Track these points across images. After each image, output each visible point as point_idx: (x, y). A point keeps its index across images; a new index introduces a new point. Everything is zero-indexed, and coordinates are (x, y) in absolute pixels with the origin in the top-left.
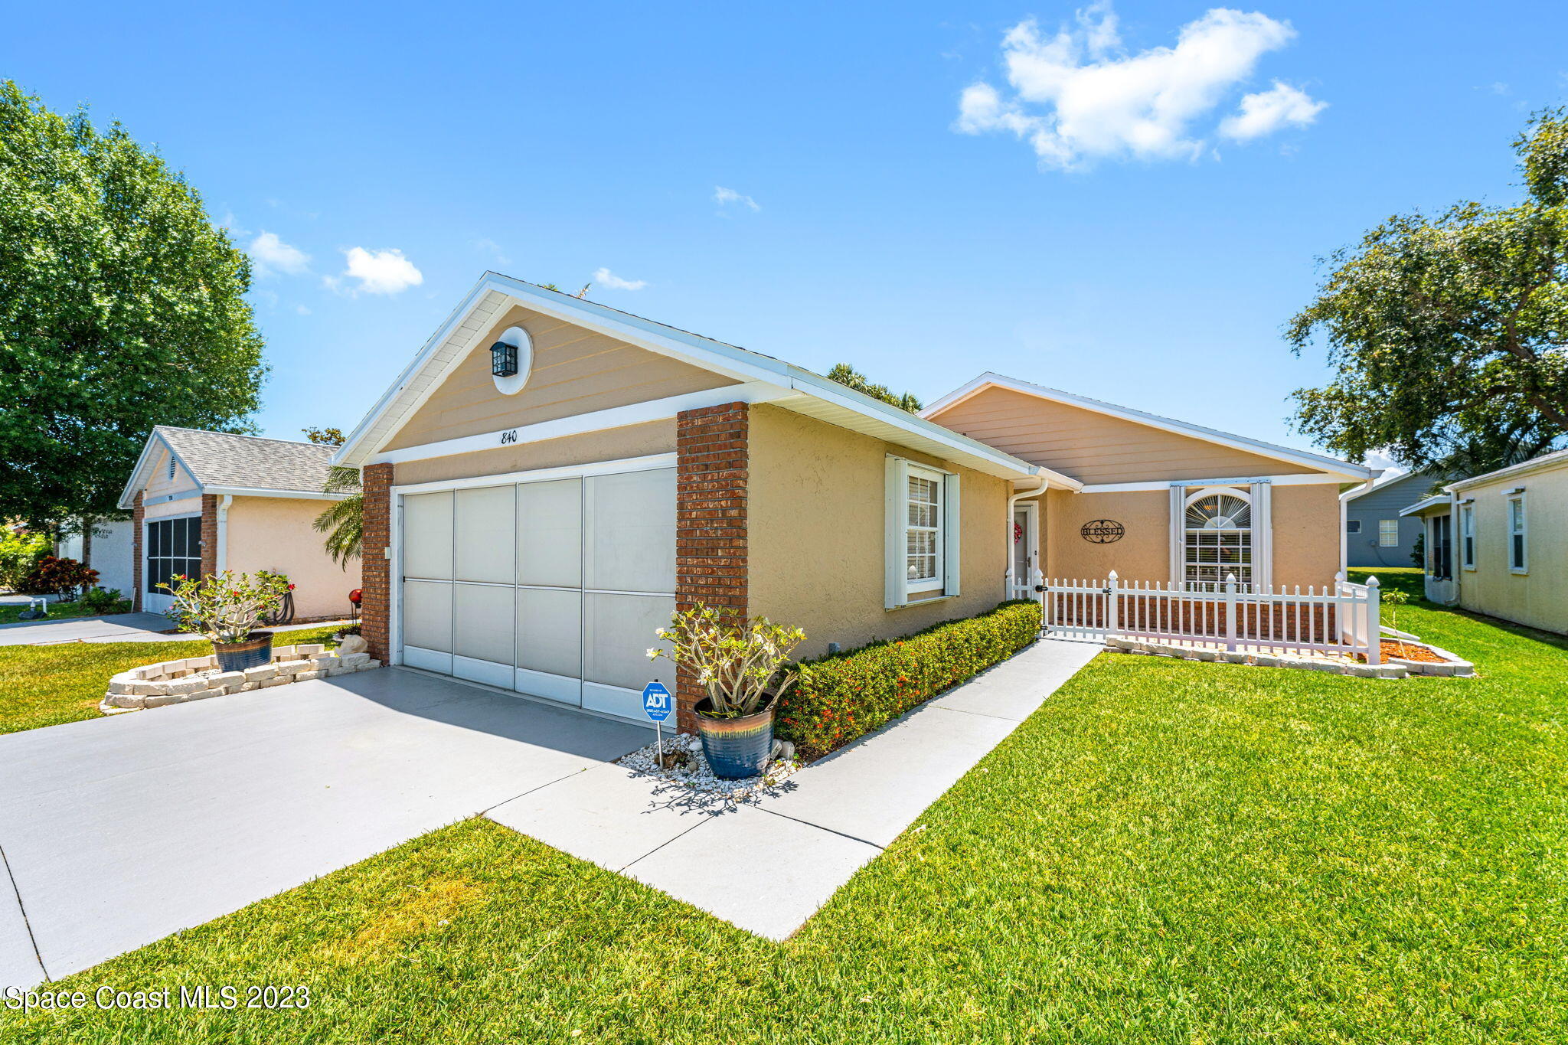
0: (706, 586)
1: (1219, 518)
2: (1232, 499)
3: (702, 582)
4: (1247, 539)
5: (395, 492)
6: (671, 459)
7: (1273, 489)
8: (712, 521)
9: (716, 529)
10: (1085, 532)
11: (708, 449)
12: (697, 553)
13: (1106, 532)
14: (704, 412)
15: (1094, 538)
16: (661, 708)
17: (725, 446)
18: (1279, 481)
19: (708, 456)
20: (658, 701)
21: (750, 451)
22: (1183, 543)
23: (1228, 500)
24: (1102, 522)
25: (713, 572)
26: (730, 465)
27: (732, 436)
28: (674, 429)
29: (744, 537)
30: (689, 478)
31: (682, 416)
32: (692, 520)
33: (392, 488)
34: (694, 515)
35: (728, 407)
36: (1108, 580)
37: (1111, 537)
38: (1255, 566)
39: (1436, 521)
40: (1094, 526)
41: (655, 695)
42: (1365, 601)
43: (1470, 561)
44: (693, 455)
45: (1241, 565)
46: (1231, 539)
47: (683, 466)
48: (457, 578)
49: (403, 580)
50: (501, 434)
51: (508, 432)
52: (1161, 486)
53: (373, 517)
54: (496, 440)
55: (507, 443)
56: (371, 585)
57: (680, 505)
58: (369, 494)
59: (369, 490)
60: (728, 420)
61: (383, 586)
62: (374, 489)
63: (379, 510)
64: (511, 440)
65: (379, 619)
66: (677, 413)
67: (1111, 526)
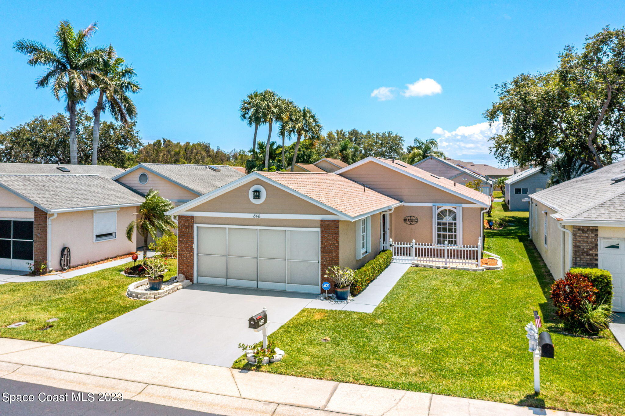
0: (330, 260)
1: (447, 217)
3: (328, 259)
4: (455, 224)
5: (195, 226)
6: (319, 230)
7: (463, 208)
8: (331, 246)
9: (332, 248)
10: (405, 220)
11: (329, 229)
12: (326, 253)
13: (412, 220)
14: (328, 221)
15: (408, 222)
16: (327, 287)
17: (334, 229)
18: (465, 206)
19: (330, 231)
21: (340, 230)
22: (437, 226)
23: (450, 211)
24: (411, 217)
25: (331, 257)
26: (335, 234)
27: (336, 227)
28: (320, 223)
29: (338, 250)
30: (324, 235)
31: (322, 221)
32: (325, 245)
33: (194, 224)
35: (335, 221)
36: (412, 243)
37: (414, 222)
38: (457, 234)
40: (408, 218)
41: (326, 284)
44: (325, 230)
45: (453, 234)
46: (450, 224)
47: (322, 232)
48: (229, 255)
49: (198, 255)
50: (253, 215)
51: (256, 215)
52: (430, 205)
53: (185, 234)
54: (250, 216)
55: (256, 218)
56: (184, 257)
57: (322, 241)
58: (182, 226)
59: (183, 224)
60: (335, 224)
61: (192, 257)
62: (186, 224)
63: (189, 232)
64: (258, 217)
65: (190, 268)
66: (320, 219)
67: (414, 218)
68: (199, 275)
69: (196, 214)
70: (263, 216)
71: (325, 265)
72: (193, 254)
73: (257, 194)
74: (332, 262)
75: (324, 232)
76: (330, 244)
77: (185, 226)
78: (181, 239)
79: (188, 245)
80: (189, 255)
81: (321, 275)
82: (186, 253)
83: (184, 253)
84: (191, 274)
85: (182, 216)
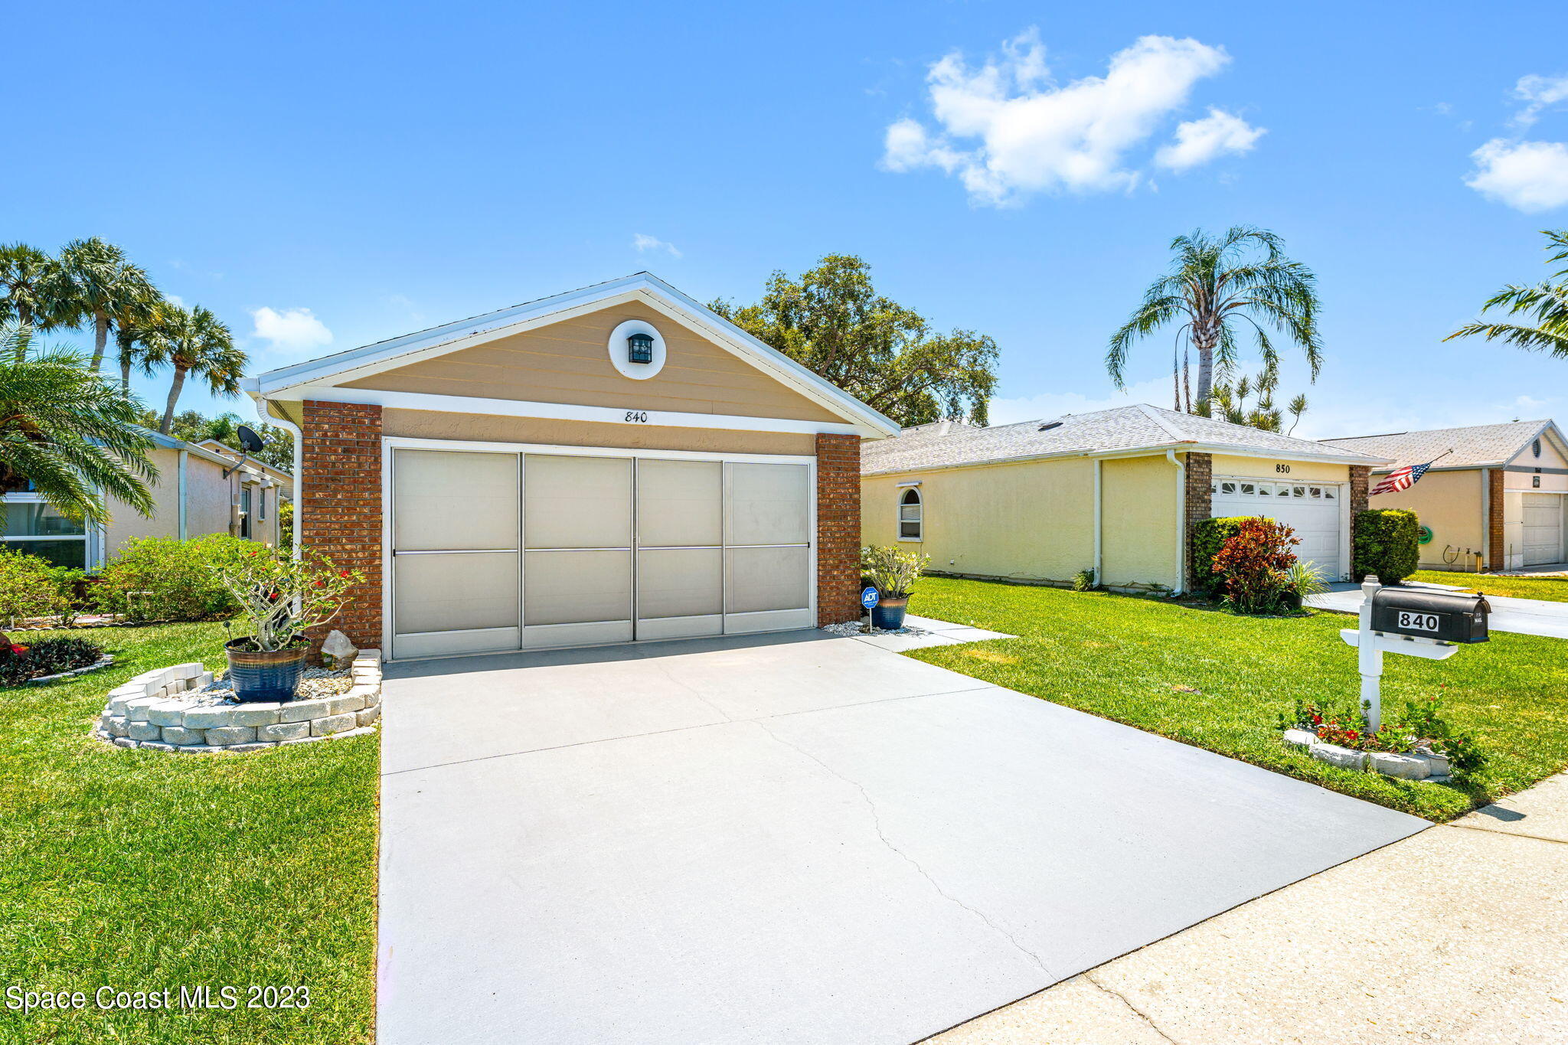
0: (841, 537)
5: (388, 443)
6: (812, 461)
8: (843, 501)
9: (846, 505)
11: (839, 458)
14: (837, 436)
16: (873, 601)
17: (851, 459)
19: (840, 463)
20: (871, 597)
25: (845, 529)
26: (852, 469)
27: (854, 454)
28: (814, 442)
30: (828, 474)
31: (820, 436)
32: (831, 499)
33: (384, 438)
34: (831, 496)
35: (853, 437)
41: (870, 594)
44: (830, 461)
47: (820, 465)
48: (525, 547)
49: (394, 553)
50: (624, 412)
51: (635, 412)
53: (342, 473)
54: (615, 416)
55: (633, 422)
56: (337, 563)
57: (821, 490)
58: (324, 442)
59: (325, 435)
60: (853, 444)
61: (377, 562)
62: (343, 436)
63: (360, 465)
64: (639, 420)
65: (366, 605)
66: (815, 432)
68: (399, 630)
69: (390, 400)
70: (655, 419)
71: (830, 550)
72: (381, 550)
73: (639, 350)
74: (845, 541)
75: (828, 466)
76: (842, 495)
77: (340, 442)
78: (319, 495)
79: (355, 518)
80: (360, 555)
81: (820, 579)
82: (348, 547)
83: (339, 548)
84: (372, 625)
85: (323, 405)
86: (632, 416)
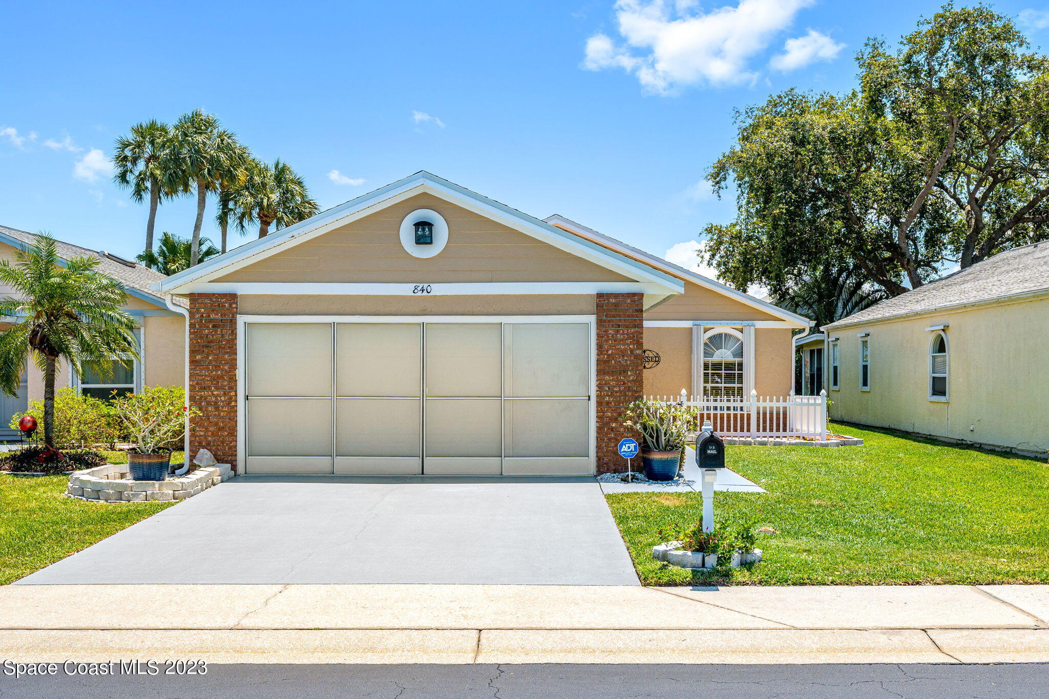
0: (620, 391)
1: (723, 350)
2: (731, 336)
3: (616, 389)
4: (741, 365)
5: (241, 320)
6: (592, 319)
7: (756, 330)
8: (623, 356)
9: (626, 361)
11: (619, 316)
12: (612, 373)
13: (647, 360)
14: (616, 295)
16: (631, 451)
17: (633, 316)
18: (761, 325)
19: (620, 320)
20: (629, 447)
22: (702, 369)
23: (729, 337)
24: (644, 352)
25: (624, 383)
26: (635, 326)
27: (637, 311)
28: (594, 301)
30: (606, 331)
31: (600, 295)
32: (609, 355)
33: (238, 316)
34: (610, 352)
35: (634, 294)
36: (681, 395)
37: (651, 363)
38: (745, 385)
39: (812, 352)
41: (627, 445)
42: (820, 404)
43: (835, 383)
44: (609, 319)
45: (736, 385)
46: (729, 366)
47: (600, 323)
48: (337, 395)
49: (247, 398)
50: (412, 286)
51: (421, 286)
52: (687, 324)
53: (212, 342)
54: (405, 290)
55: (420, 293)
56: (209, 404)
57: (600, 347)
58: (201, 320)
59: (202, 316)
60: (634, 301)
61: (233, 404)
62: (212, 316)
63: (223, 336)
64: (425, 291)
65: (226, 433)
66: (594, 292)
67: (651, 355)
68: (250, 453)
69: (242, 289)
70: (439, 289)
71: (608, 403)
72: (236, 395)
73: (423, 234)
74: (626, 395)
75: (607, 324)
76: (622, 351)
77: (211, 321)
78: (198, 357)
79: (219, 373)
80: (223, 398)
81: (599, 430)
82: (215, 393)
83: (210, 393)
84: (230, 448)
85: (201, 295)
86: (419, 289)
